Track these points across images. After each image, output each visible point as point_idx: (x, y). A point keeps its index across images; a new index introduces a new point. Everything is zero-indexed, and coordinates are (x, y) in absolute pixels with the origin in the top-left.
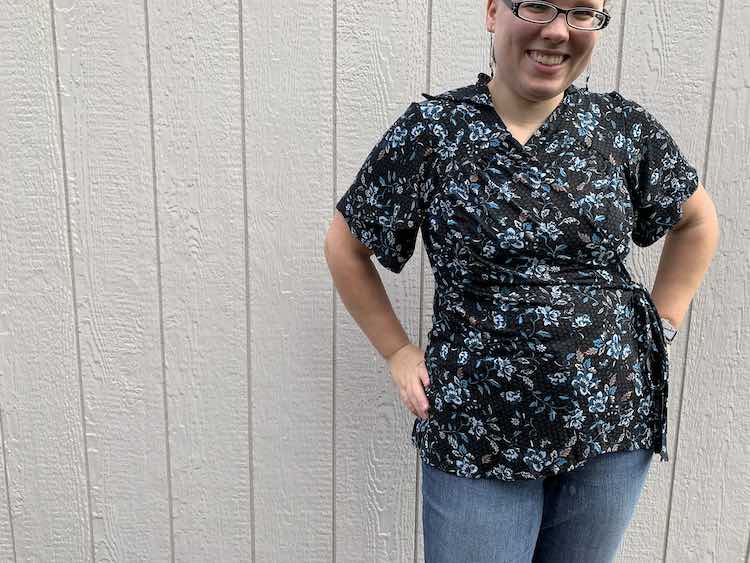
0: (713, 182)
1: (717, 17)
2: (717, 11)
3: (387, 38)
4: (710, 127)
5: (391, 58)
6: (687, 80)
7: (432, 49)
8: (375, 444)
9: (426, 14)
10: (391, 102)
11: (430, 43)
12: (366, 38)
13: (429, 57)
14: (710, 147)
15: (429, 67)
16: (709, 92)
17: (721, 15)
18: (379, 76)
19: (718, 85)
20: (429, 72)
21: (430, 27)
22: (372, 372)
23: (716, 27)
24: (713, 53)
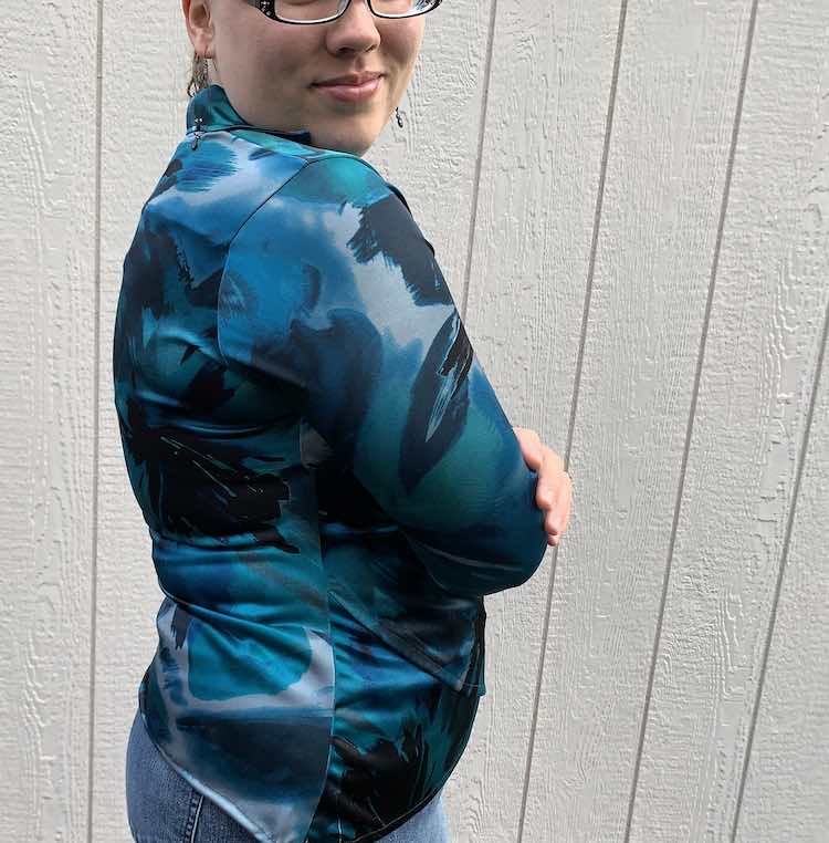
0: (477, 294)
1: (483, 73)
2: (482, 64)
3: (41, 83)
4: (473, 220)
5: (46, 111)
6: (443, 155)
7: (104, 100)
8: (34, 637)
9: (94, 51)
10: (48, 172)
11: (100, 93)
12: (12, 81)
13: (100, 111)
14: (475, 246)
15: (99, 125)
16: (472, 172)
17: (488, 71)
18: (32, 135)
19: (483, 163)
20: (99, 133)
21: (99, 69)
22: (29, 541)
23: (481, 84)
24: (478, 120)
